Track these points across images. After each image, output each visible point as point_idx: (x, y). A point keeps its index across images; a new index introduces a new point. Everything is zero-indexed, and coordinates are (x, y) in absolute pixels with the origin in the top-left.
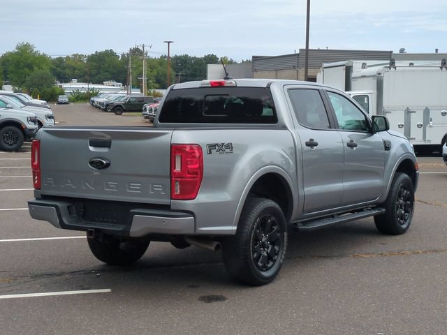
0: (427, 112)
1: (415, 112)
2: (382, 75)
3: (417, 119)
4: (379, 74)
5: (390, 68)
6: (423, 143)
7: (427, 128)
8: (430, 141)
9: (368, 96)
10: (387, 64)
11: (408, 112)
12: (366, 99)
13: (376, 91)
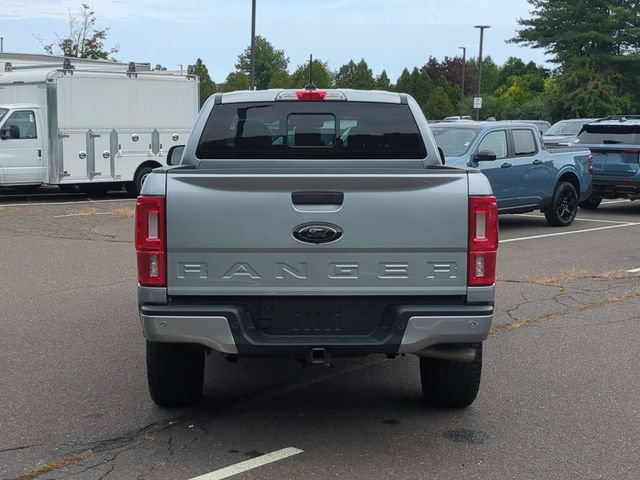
0: (114, 136)
1: (99, 136)
2: (54, 82)
3: (102, 146)
4: (50, 80)
5: (64, 72)
6: (111, 180)
7: (116, 159)
8: (119, 176)
9: (33, 113)
10: (59, 66)
11: (91, 136)
12: (31, 116)
13: (46, 106)
